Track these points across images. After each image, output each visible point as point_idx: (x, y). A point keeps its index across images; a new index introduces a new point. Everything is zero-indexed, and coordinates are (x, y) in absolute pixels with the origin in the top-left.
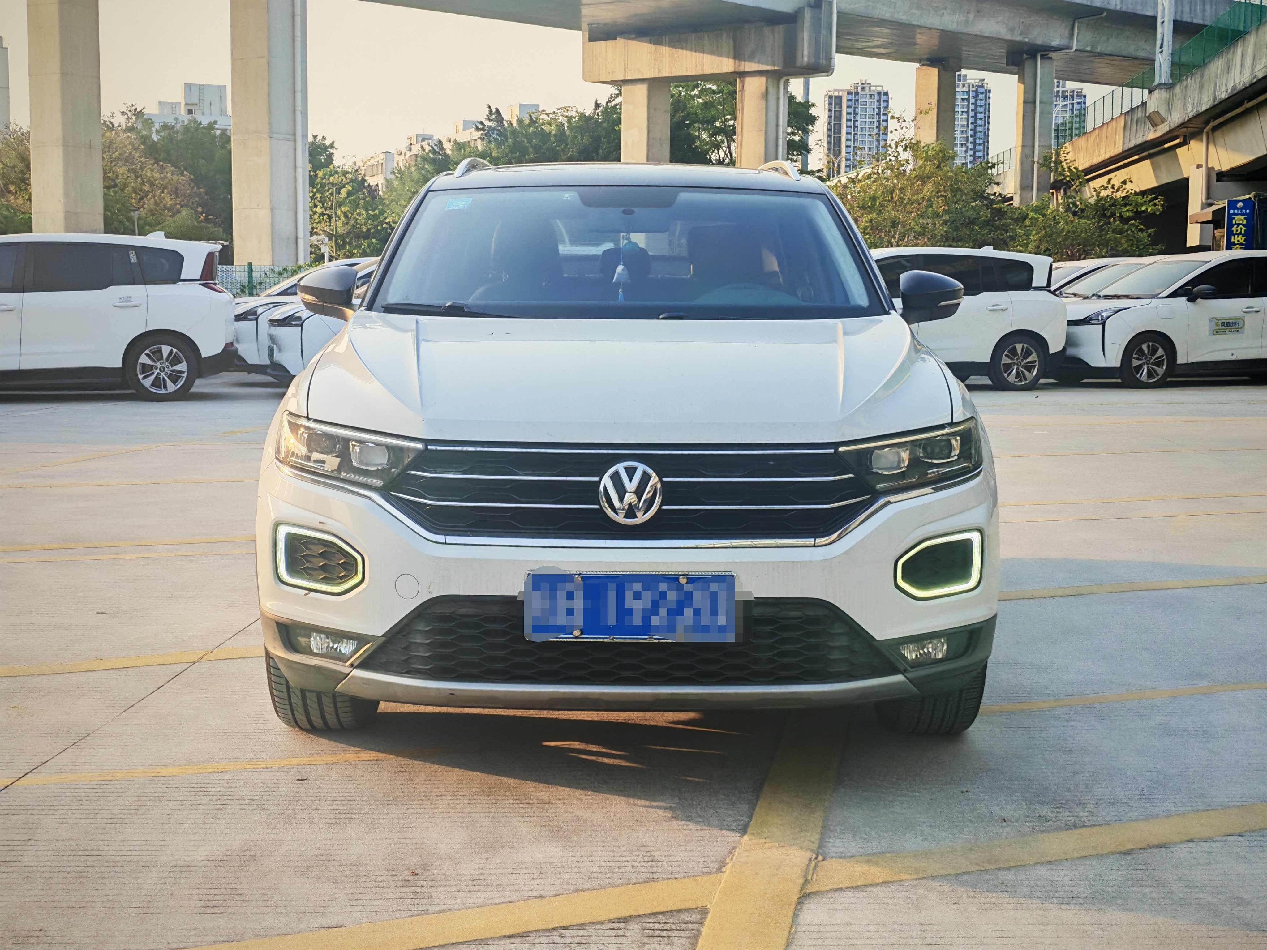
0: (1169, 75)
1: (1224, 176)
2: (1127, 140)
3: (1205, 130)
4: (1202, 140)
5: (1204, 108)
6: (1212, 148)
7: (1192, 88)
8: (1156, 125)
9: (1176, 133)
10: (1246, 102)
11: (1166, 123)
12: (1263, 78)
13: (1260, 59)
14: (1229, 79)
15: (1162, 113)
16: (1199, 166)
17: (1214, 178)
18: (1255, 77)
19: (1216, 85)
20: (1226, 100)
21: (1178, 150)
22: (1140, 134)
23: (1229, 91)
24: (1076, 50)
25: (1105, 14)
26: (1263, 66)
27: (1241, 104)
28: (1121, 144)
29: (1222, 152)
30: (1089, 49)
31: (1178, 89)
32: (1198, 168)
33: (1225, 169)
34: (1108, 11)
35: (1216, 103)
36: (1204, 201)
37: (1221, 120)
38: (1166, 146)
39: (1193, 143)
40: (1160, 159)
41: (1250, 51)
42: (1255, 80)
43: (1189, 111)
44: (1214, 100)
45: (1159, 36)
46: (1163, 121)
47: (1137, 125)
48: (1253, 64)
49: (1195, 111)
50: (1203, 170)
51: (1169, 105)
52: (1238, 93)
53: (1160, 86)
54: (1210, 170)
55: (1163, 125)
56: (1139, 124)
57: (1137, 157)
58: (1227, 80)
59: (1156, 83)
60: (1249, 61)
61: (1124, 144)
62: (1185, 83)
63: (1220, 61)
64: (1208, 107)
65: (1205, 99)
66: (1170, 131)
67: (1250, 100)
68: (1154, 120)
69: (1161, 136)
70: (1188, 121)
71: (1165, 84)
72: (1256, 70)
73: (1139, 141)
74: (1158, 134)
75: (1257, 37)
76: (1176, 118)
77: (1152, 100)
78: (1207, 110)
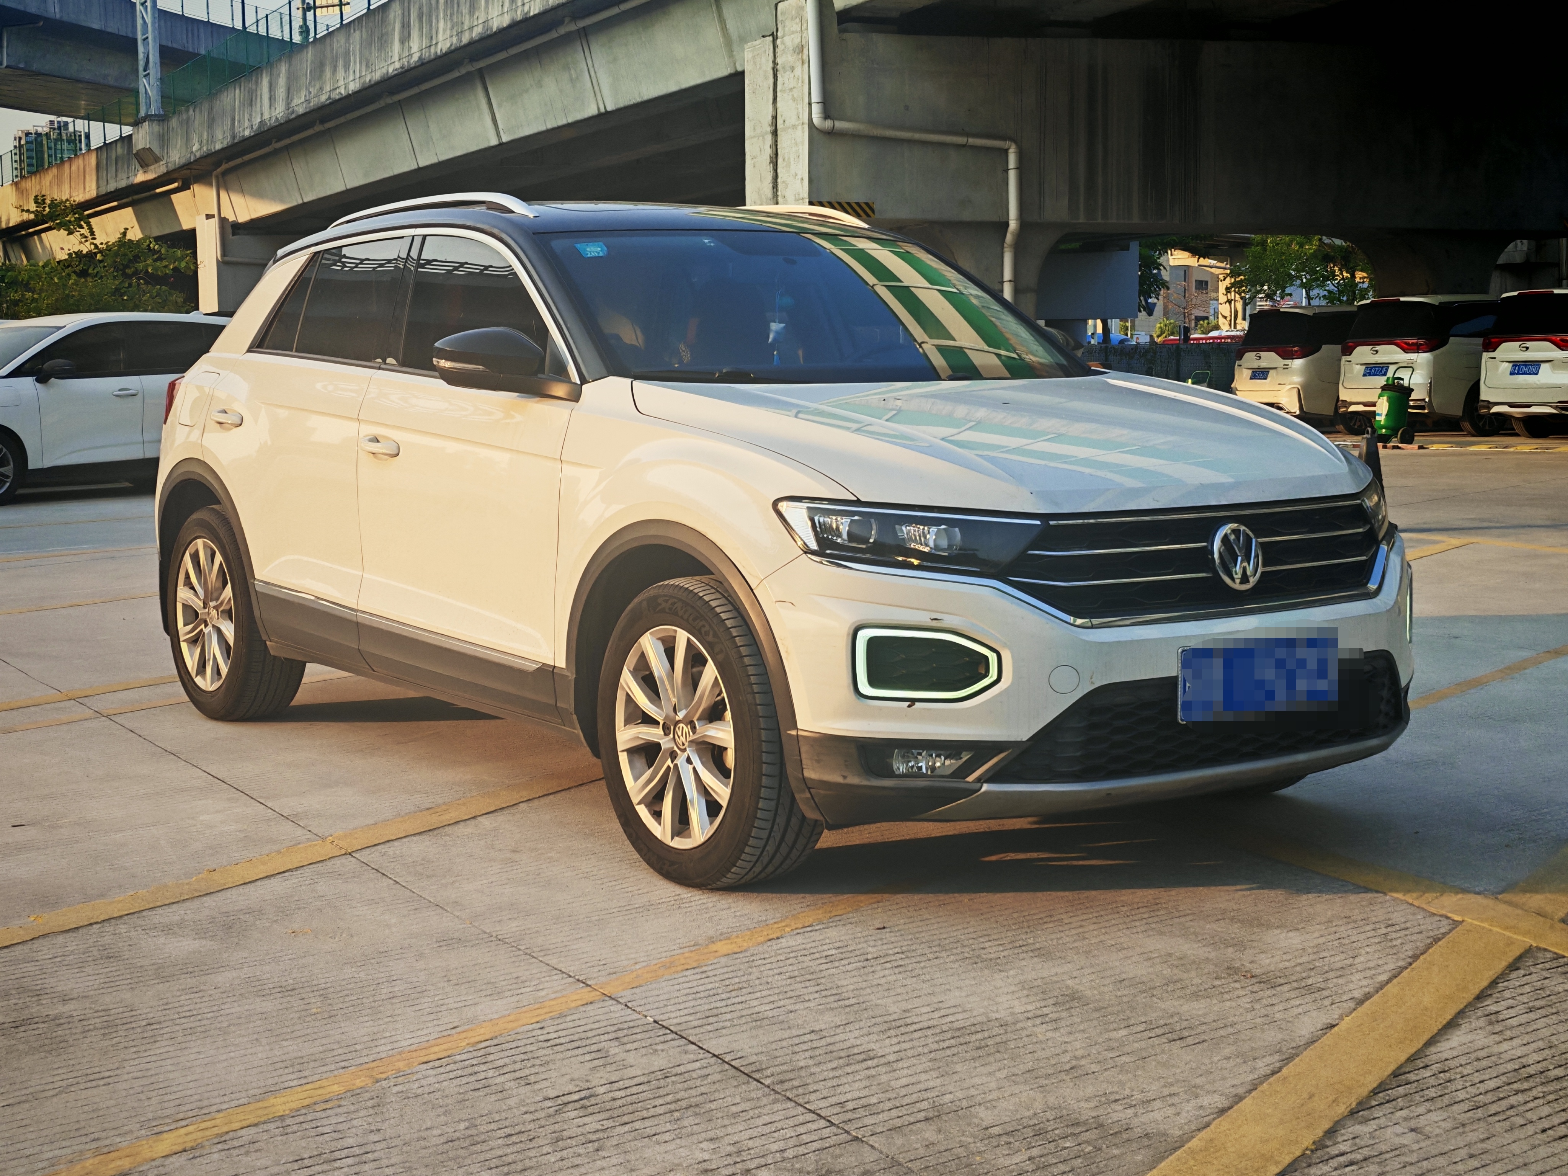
0: (160, 105)
1: (239, 229)
2: (103, 183)
3: (215, 173)
4: (211, 185)
5: (218, 146)
6: (223, 195)
7: (197, 122)
8: (147, 165)
9: (175, 175)
10: (274, 141)
11: (162, 163)
12: (302, 115)
13: (299, 90)
14: (254, 114)
15: (156, 150)
16: (208, 217)
17: (229, 230)
18: (293, 112)
19: (233, 120)
20: (250, 138)
21: (173, 196)
22: (122, 175)
23: (255, 127)
24: (7, 67)
25: (41, 23)
26: (303, 100)
27: (267, 143)
28: (94, 186)
29: (238, 200)
30: (22, 66)
31: (174, 122)
32: (207, 219)
33: (241, 220)
34: (47, 20)
35: (236, 141)
36: (219, 258)
37: (239, 161)
38: (158, 191)
39: (197, 188)
40: (147, 207)
41: (282, 81)
42: (293, 116)
43: (194, 149)
44: (234, 137)
45: (141, 56)
46: (157, 160)
47: (116, 164)
48: (288, 97)
49: (205, 149)
50: (214, 223)
51: (164, 140)
52: (268, 130)
53: (148, 118)
54: (223, 221)
55: (156, 165)
56: (120, 163)
57: (115, 204)
58: (251, 115)
59: (142, 113)
60: (281, 92)
61: (98, 187)
62: (184, 116)
63: (237, 91)
64: (225, 145)
65: (219, 135)
66: (168, 173)
67: (279, 140)
68: (145, 159)
69: (155, 179)
70: (195, 161)
71: (155, 115)
72: (294, 103)
73: (123, 184)
74: (150, 176)
75: (290, 66)
76: (176, 156)
77: (140, 135)
78: (223, 149)
